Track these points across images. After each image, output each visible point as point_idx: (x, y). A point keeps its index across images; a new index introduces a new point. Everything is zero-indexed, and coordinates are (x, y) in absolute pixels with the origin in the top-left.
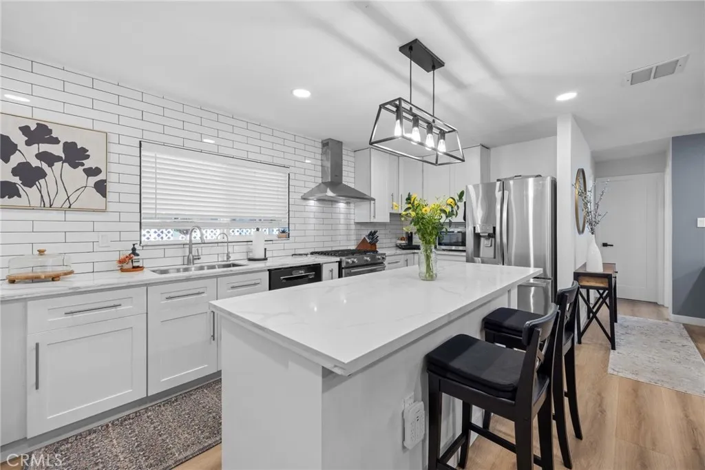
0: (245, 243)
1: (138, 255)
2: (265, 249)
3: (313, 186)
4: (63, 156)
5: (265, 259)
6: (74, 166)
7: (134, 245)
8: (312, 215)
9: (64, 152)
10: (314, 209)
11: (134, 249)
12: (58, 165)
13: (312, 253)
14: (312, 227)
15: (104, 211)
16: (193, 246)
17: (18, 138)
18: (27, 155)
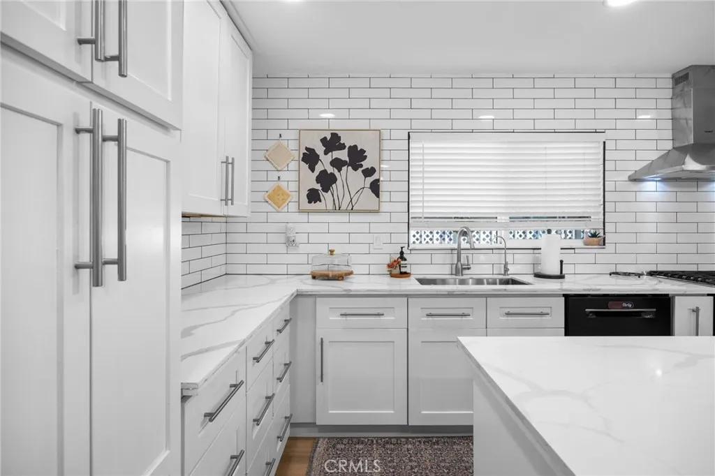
0: (531, 251)
1: (405, 260)
2: (561, 262)
3: (654, 156)
4: (348, 160)
5: (561, 277)
6: (355, 169)
7: (402, 248)
8: (652, 207)
9: (348, 156)
10: (657, 196)
11: (402, 253)
12: (344, 169)
13: (651, 274)
14: (652, 228)
15: (377, 212)
16: (462, 252)
17: (320, 150)
18: (325, 163)
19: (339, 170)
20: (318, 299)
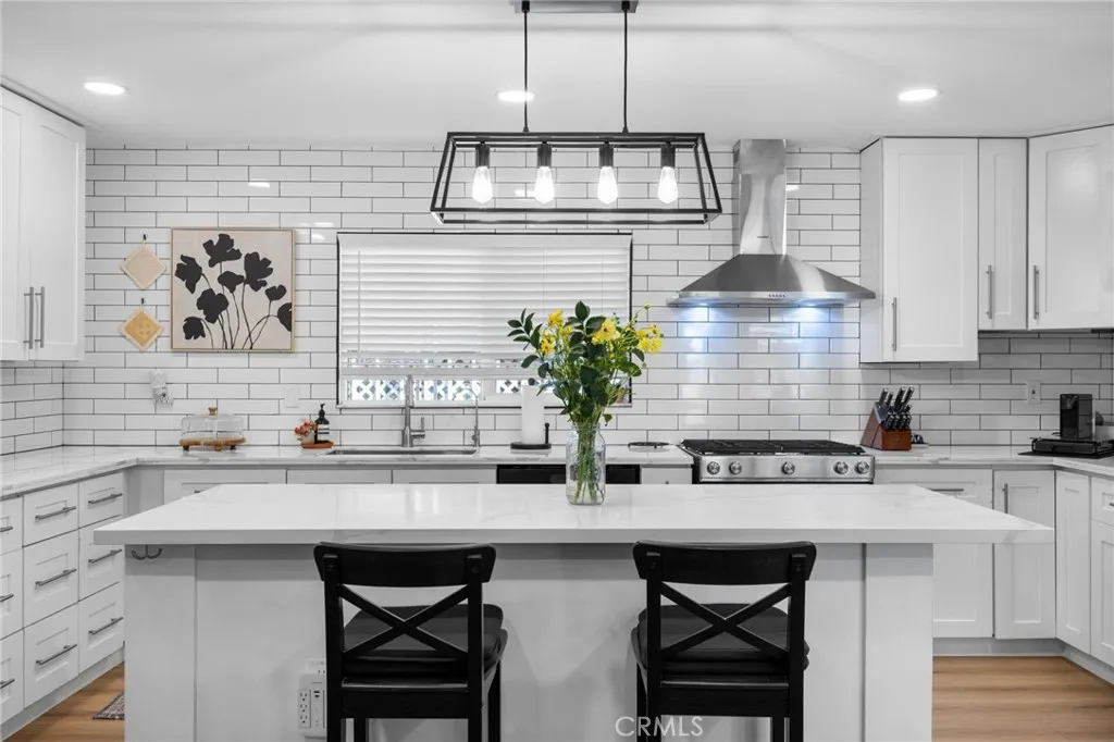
1: (327, 423)
2: (547, 425)
3: (706, 269)
4: (244, 274)
5: (546, 446)
6: (256, 288)
7: (322, 406)
9: (245, 269)
11: (322, 413)
12: (239, 287)
15: (289, 352)
16: (412, 412)
17: (202, 259)
18: (210, 280)
19: (232, 290)
20: (167, 472)
